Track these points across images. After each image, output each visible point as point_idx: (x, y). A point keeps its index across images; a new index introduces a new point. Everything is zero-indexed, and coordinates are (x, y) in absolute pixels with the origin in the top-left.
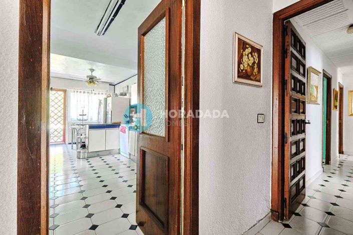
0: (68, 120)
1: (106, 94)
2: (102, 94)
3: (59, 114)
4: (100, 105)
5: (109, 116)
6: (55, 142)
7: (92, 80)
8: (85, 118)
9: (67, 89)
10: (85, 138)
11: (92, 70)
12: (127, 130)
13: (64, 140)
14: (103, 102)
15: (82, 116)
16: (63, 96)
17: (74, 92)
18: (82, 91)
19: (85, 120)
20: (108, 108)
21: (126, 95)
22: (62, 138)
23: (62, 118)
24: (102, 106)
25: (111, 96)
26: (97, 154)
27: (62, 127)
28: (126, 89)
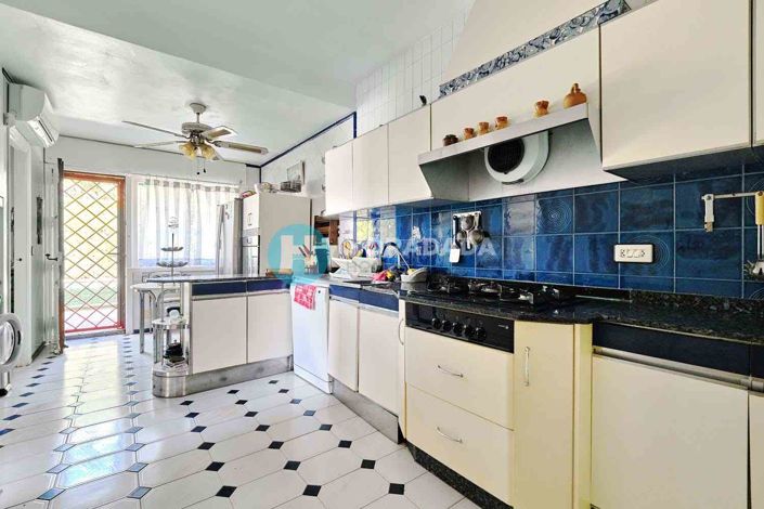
0: (133, 264)
1: (237, 191)
2: (228, 190)
3: (106, 247)
4: (223, 220)
5: (252, 252)
6: (96, 328)
7: (197, 137)
8: (179, 256)
9: (128, 175)
10: (181, 327)
11: (199, 107)
12: (321, 297)
13: (121, 323)
14: (231, 211)
15: (170, 253)
16: (115, 193)
17: (148, 182)
18: (171, 181)
19: (181, 265)
20: (246, 227)
21: (298, 188)
22: (115, 316)
23: (115, 258)
24: (230, 223)
25: (253, 193)
26: (223, 379)
27: (114, 285)
28: (300, 172)
